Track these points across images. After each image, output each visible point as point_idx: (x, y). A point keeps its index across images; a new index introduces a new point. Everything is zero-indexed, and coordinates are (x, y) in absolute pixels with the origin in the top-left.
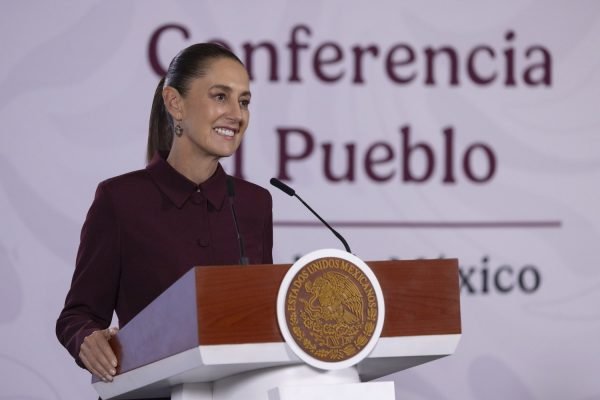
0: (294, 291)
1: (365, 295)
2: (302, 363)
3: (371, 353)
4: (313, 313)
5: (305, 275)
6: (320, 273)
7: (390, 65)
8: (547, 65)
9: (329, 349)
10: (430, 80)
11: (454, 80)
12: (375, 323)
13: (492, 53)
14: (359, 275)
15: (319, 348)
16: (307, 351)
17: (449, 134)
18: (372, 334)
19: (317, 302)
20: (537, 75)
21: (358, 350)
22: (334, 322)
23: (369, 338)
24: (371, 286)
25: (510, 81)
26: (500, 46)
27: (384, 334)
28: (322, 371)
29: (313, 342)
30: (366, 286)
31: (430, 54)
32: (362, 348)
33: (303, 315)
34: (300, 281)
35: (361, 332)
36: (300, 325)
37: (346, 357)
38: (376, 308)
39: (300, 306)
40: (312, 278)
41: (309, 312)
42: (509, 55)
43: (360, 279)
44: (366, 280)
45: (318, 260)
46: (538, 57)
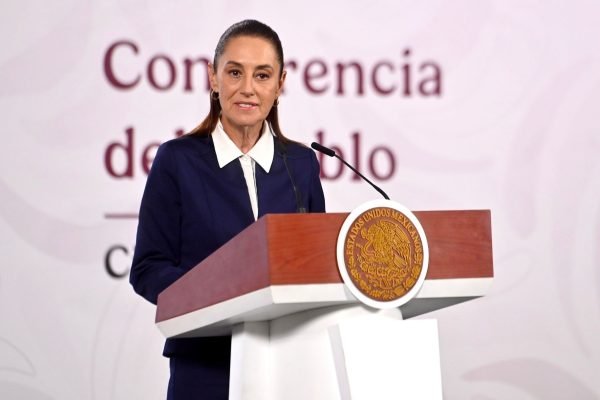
0: (352, 237)
1: (412, 241)
2: (358, 303)
3: (418, 293)
4: (369, 257)
5: (361, 223)
6: (373, 221)
7: (307, 78)
8: (438, 77)
9: (382, 290)
10: (340, 90)
11: (361, 91)
12: (421, 267)
13: (391, 67)
14: (406, 224)
15: (373, 288)
16: (363, 291)
17: (356, 137)
18: (418, 276)
19: (372, 247)
20: (430, 86)
21: (406, 291)
22: (387, 265)
23: (416, 280)
24: (417, 234)
25: (407, 92)
26: (399, 61)
27: (428, 277)
28: (374, 310)
29: (368, 283)
30: (414, 233)
31: (341, 68)
32: (410, 289)
33: (360, 258)
34: (357, 228)
35: (409, 274)
36: (358, 267)
37: (397, 297)
38: (422, 253)
39: (357, 251)
40: (367, 226)
41: (364, 256)
42: (407, 68)
43: (408, 226)
44: (413, 228)
45: (372, 210)
46: (430, 72)
